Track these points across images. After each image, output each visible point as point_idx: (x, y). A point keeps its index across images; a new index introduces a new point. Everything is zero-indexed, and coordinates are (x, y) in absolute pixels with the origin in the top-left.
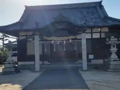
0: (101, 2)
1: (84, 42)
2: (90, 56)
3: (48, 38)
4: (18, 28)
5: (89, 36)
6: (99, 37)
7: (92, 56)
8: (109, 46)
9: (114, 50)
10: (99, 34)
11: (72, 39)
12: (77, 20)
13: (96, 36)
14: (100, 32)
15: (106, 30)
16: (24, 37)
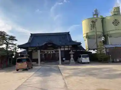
0: (69, 32)
1: (60, 53)
2: (63, 59)
3: (44, 51)
4: (28, 46)
5: (62, 49)
6: (67, 50)
7: (65, 58)
8: (70, 54)
9: (72, 56)
10: (67, 48)
11: (55, 51)
12: (57, 42)
13: (66, 49)
14: (68, 47)
15: (71, 46)
16: (31, 50)
